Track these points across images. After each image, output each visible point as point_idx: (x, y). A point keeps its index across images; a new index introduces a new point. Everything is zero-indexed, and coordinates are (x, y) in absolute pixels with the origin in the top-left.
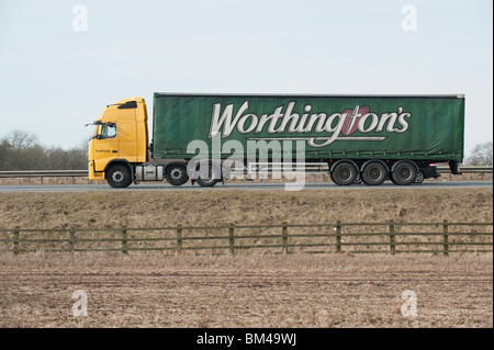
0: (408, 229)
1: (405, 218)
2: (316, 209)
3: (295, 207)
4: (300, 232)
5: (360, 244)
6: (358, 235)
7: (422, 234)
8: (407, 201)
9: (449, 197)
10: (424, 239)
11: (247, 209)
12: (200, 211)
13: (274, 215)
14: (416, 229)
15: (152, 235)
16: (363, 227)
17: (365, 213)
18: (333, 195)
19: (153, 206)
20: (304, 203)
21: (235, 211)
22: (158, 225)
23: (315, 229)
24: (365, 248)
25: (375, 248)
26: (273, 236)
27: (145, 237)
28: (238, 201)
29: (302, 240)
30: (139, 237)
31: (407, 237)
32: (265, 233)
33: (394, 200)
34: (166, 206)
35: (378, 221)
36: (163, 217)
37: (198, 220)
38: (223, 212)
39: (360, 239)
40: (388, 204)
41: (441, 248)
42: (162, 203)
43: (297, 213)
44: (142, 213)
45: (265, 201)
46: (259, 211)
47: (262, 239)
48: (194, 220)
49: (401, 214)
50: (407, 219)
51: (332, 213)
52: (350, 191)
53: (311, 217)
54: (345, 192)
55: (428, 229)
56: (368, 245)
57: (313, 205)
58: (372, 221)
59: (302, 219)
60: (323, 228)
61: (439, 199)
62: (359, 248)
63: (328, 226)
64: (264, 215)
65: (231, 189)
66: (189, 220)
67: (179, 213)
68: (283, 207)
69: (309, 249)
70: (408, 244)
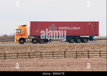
0: (67, 53)
1: (67, 50)
2: (47, 49)
3: (42, 48)
4: (44, 54)
5: (57, 56)
6: (56, 54)
7: (71, 54)
8: (67, 47)
9: (76, 46)
10: (71, 55)
11: (31, 49)
12: (21, 49)
13: (37, 50)
14: (69, 53)
15: (10, 55)
16: (58, 53)
17: (58, 50)
18: (50, 45)
19: (10, 49)
20: (44, 48)
21: (29, 49)
22: (12, 53)
23: (47, 53)
24: (58, 57)
25: (60, 57)
26: (38, 55)
27: (9, 55)
28: (29, 47)
29: (44, 56)
30: (8, 56)
31: (67, 55)
32: (36, 54)
33: (64, 46)
34: (13, 49)
35: (61, 51)
36: (13, 51)
37: (21, 52)
38: (26, 50)
39: (57, 55)
40: (63, 47)
41: (76, 57)
42: (12, 48)
43: (43, 50)
44: (8, 50)
45: (35, 47)
46: (34, 49)
47: (35, 56)
48: (20, 51)
49: (66, 50)
50: (67, 51)
51: (50, 49)
52: (54, 45)
53: (46, 51)
54: (53, 45)
55: (72, 53)
56: (59, 56)
57: (46, 48)
58: (59, 51)
59: (44, 51)
60: (49, 53)
61: (74, 46)
62: (57, 57)
63: (50, 52)
64: (35, 50)
65: (28, 45)
66: (18, 52)
67: (16, 50)
68: (39, 48)
69: (46, 58)
70: (68, 56)
